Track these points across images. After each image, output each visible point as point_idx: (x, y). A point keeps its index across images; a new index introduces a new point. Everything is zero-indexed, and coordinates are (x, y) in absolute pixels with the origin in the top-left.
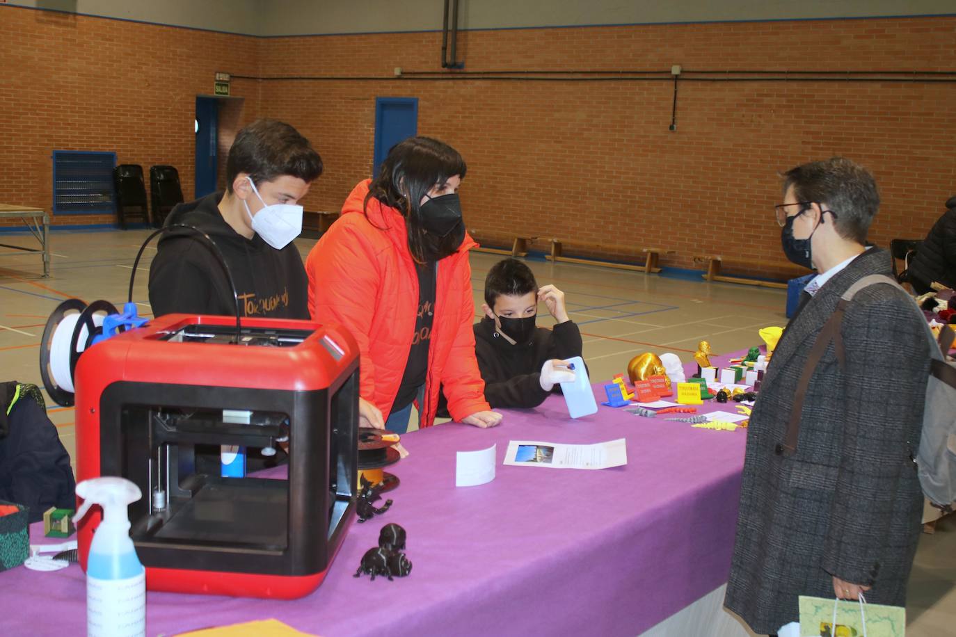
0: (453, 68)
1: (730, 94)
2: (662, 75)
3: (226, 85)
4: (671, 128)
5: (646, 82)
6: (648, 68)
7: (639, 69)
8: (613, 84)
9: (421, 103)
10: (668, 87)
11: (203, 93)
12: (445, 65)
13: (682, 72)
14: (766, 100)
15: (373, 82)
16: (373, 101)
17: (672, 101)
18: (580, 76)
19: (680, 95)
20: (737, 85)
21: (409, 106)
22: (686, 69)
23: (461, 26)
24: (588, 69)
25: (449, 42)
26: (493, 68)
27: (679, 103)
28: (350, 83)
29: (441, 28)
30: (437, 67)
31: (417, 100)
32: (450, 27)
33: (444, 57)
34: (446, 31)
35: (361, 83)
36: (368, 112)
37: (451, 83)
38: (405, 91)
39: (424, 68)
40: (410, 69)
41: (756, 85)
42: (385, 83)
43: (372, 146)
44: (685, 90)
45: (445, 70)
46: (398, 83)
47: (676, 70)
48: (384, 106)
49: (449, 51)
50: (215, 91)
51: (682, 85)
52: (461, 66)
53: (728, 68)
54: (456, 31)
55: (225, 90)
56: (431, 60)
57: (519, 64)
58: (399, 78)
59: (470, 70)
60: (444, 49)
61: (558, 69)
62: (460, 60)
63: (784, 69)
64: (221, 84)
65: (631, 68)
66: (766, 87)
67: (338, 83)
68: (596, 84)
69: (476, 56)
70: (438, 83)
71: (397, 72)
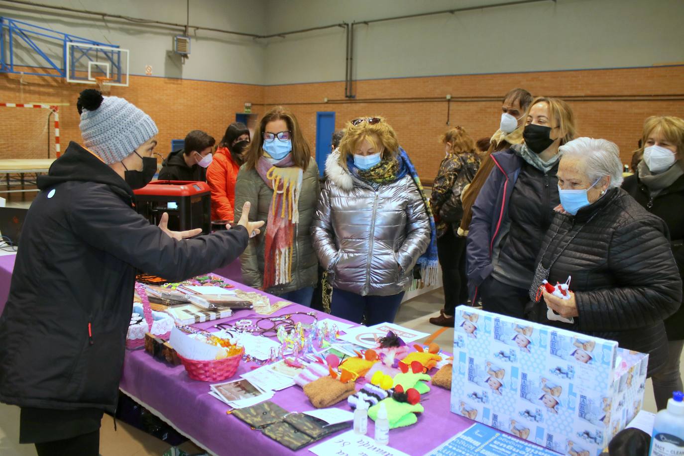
0: (350, 98)
1: (473, 107)
2: (442, 99)
3: (250, 108)
4: (447, 123)
5: (436, 103)
6: (436, 96)
7: (432, 96)
8: (421, 104)
9: (337, 114)
10: (446, 104)
11: (239, 112)
12: (347, 97)
13: (452, 98)
14: (489, 110)
15: (315, 105)
16: (315, 113)
17: (447, 111)
18: (405, 100)
19: (451, 108)
20: (475, 103)
21: (331, 116)
22: (454, 96)
23: (354, 78)
24: (410, 97)
25: (348, 86)
26: (368, 97)
27: (450, 112)
28: (305, 106)
29: (344, 79)
30: (343, 98)
31: (334, 113)
32: (349, 79)
33: (346, 93)
34: (347, 80)
35: (310, 106)
36: (314, 118)
37: (349, 105)
38: (329, 109)
39: (339, 98)
40: (332, 98)
41: (484, 103)
42: (321, 105)
43: (315, 134)
44: (453, 106)
45: (347, 99)
46: (326, 105)
47: (448, 97)
48: (320, 116)
49: (348, 90)
50: (245, 111)
51: (452, 104)
52: (354, 97)
53: (471, 96)
54: (351, 80)
55: (249, 110)
56: (340, 94)
57: (380, 95)
58: (327, 103)
59: (357, 98)
60: (346, 89)
61: (396, 97)
62: (353, 94)
63: (496, 95)
64: (248, 108)
65: (429, 96)
66: (488, 104)
67: (300, 106)
68: (413, 104)
69: (361, 92)
70: (344, 105)
71: (326, 100)
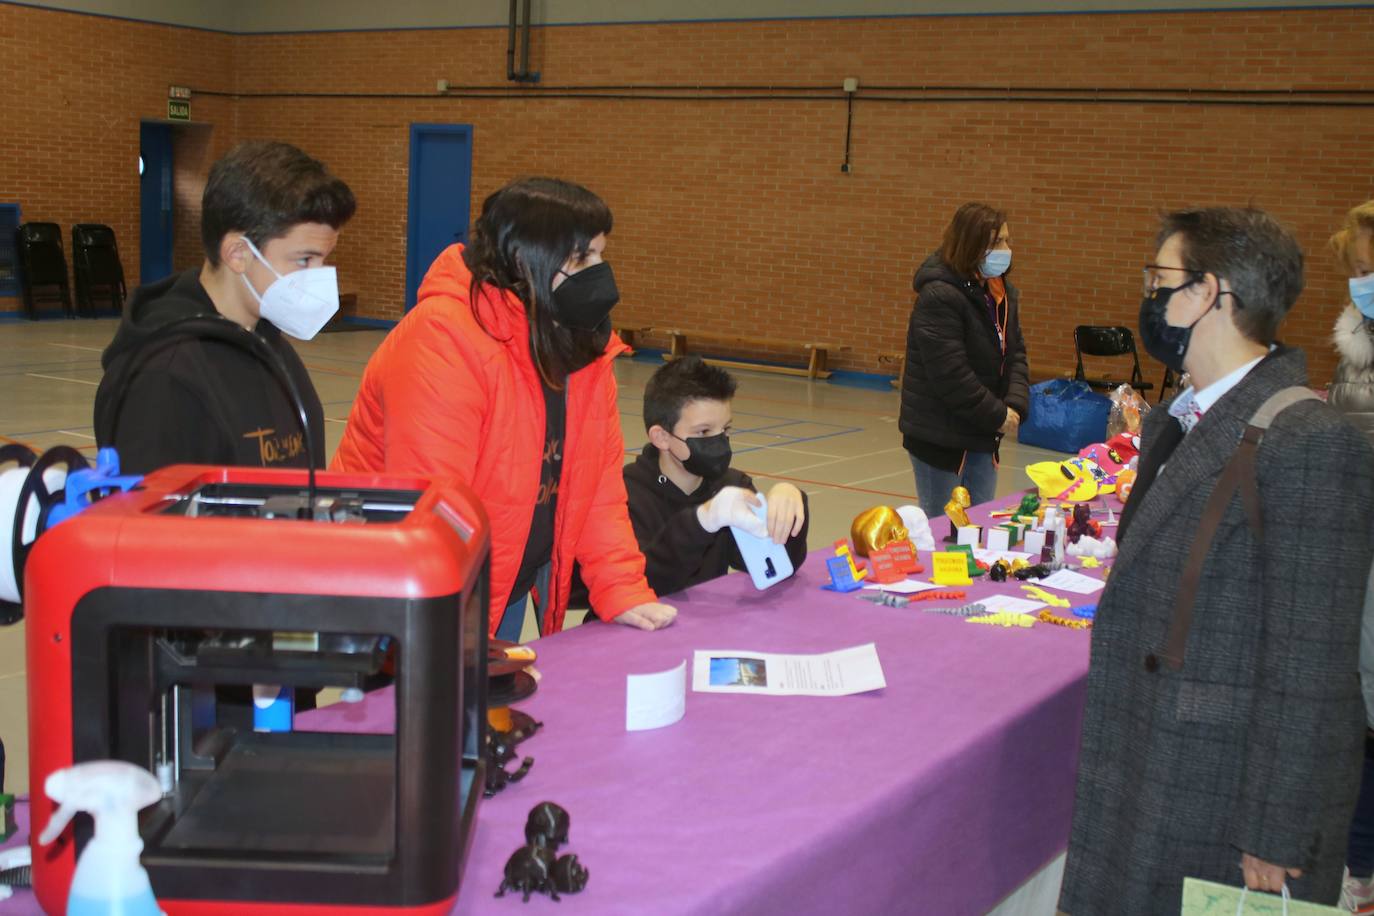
0: (524, 82)
1: (928, 120)
2: (830, 92)
3: (186, 106)
4: (844, 168)
5: (807, 103)
6: (809, 81)
7: (796, 83)
8: (759, 105)
9: (478, 132)
10: (839, 109)
11: (150, 117)
12: (512, 77)
13: (859, 88)
14: (980, 129)
15: (406, 101)
16: (406, 128)
17: (845, 131)
18: (710, 93)
19: (855, 121)
20: (939, 107)
21: (460, 136)
22: (865, 83)
23: (535, 20)
24: (723, 83)
25: (519, 43)
26: (583, 81)
27: (855, 134)
28: (371, 102)
29: (505, 20)
30: (501, 80)
31: (471, 127)
32: (519, 21)
33: (511, 65)
34: (513, 26)
35: (388, 102)
36: (400, 144)
37: (520, 103)
38: (454, 114)
39: (482, 81)
40: (461, 82)
41: (965, 107)
42: (423, 102)
43: (405, 195)
44: (863, 113)
45: (513, 83)
46: (443, 102)
47: (850, 85)
48: (422, 136)
49: (517, 57)
50: (170, 114)
51: (859, 108)
52: (535, 79)
53: (925, 83)
54: (528, 26)
55: (184, 112)
56: (492, 68)
57: (622, 74)
58: (444, 95)
59: (548, 84)
60: (511, 52)
61: (678, 83)
62: (534, 70)
63: (1006, 84)
64: (178, 103)
65: (785, 81)
66: (980, 110)
67: (353, 102)
68: (734, 105)
69: (557, 64)
70: (502, 103)
71: (441, 86)
